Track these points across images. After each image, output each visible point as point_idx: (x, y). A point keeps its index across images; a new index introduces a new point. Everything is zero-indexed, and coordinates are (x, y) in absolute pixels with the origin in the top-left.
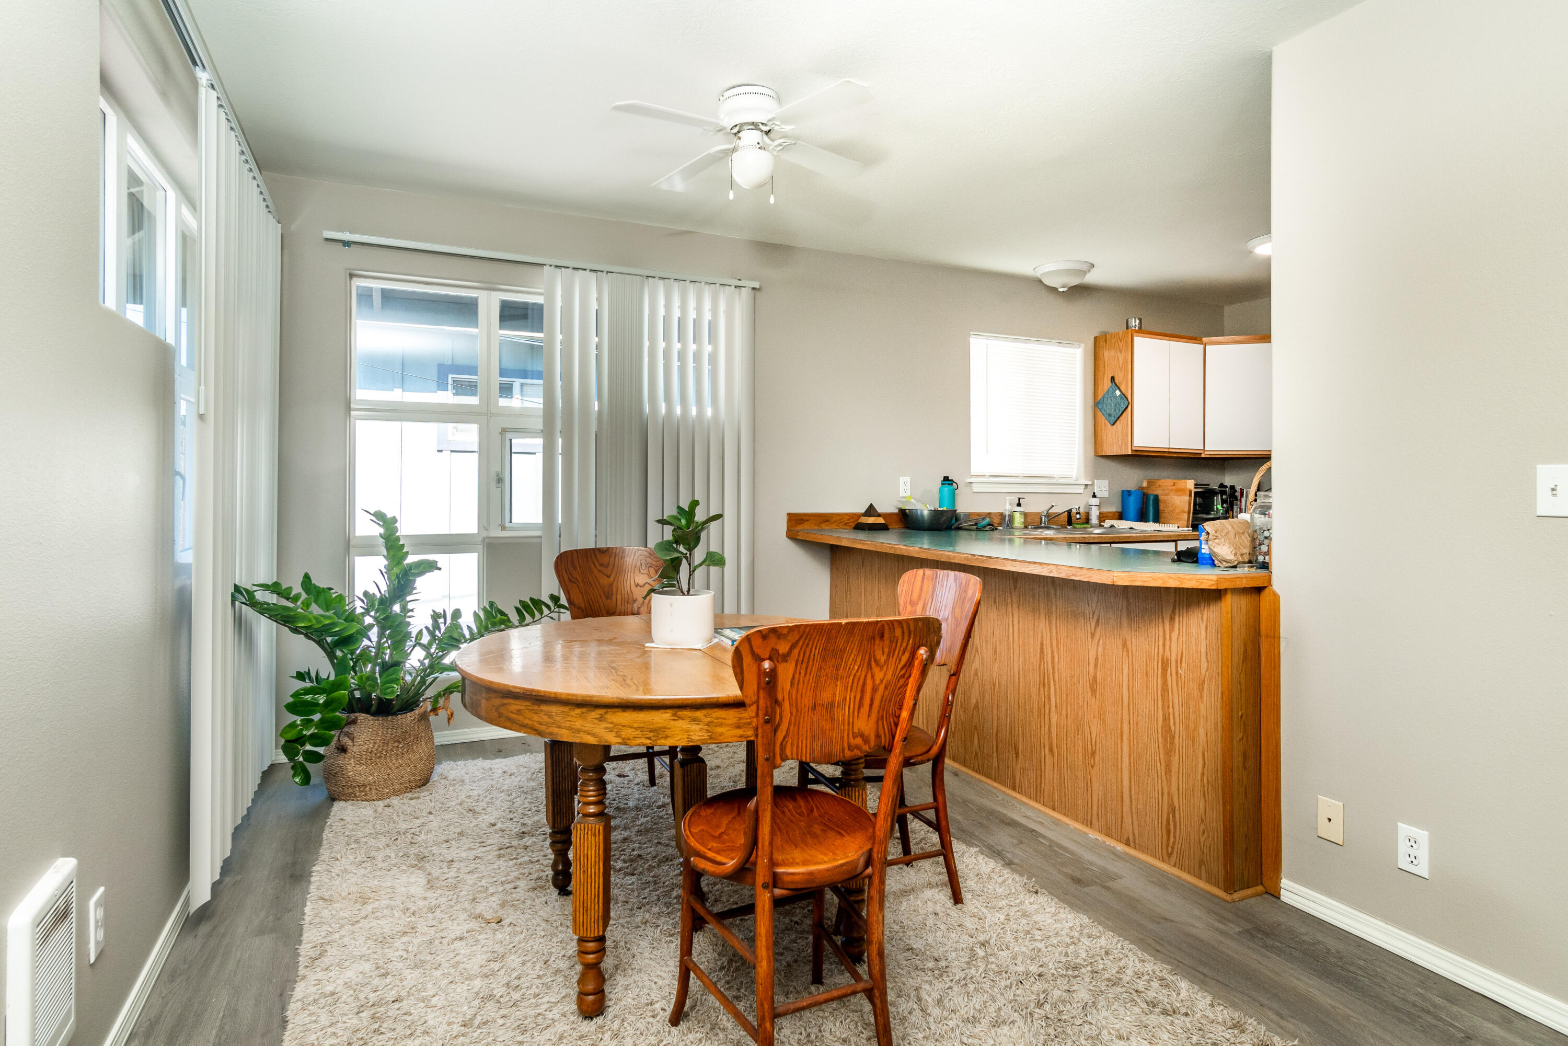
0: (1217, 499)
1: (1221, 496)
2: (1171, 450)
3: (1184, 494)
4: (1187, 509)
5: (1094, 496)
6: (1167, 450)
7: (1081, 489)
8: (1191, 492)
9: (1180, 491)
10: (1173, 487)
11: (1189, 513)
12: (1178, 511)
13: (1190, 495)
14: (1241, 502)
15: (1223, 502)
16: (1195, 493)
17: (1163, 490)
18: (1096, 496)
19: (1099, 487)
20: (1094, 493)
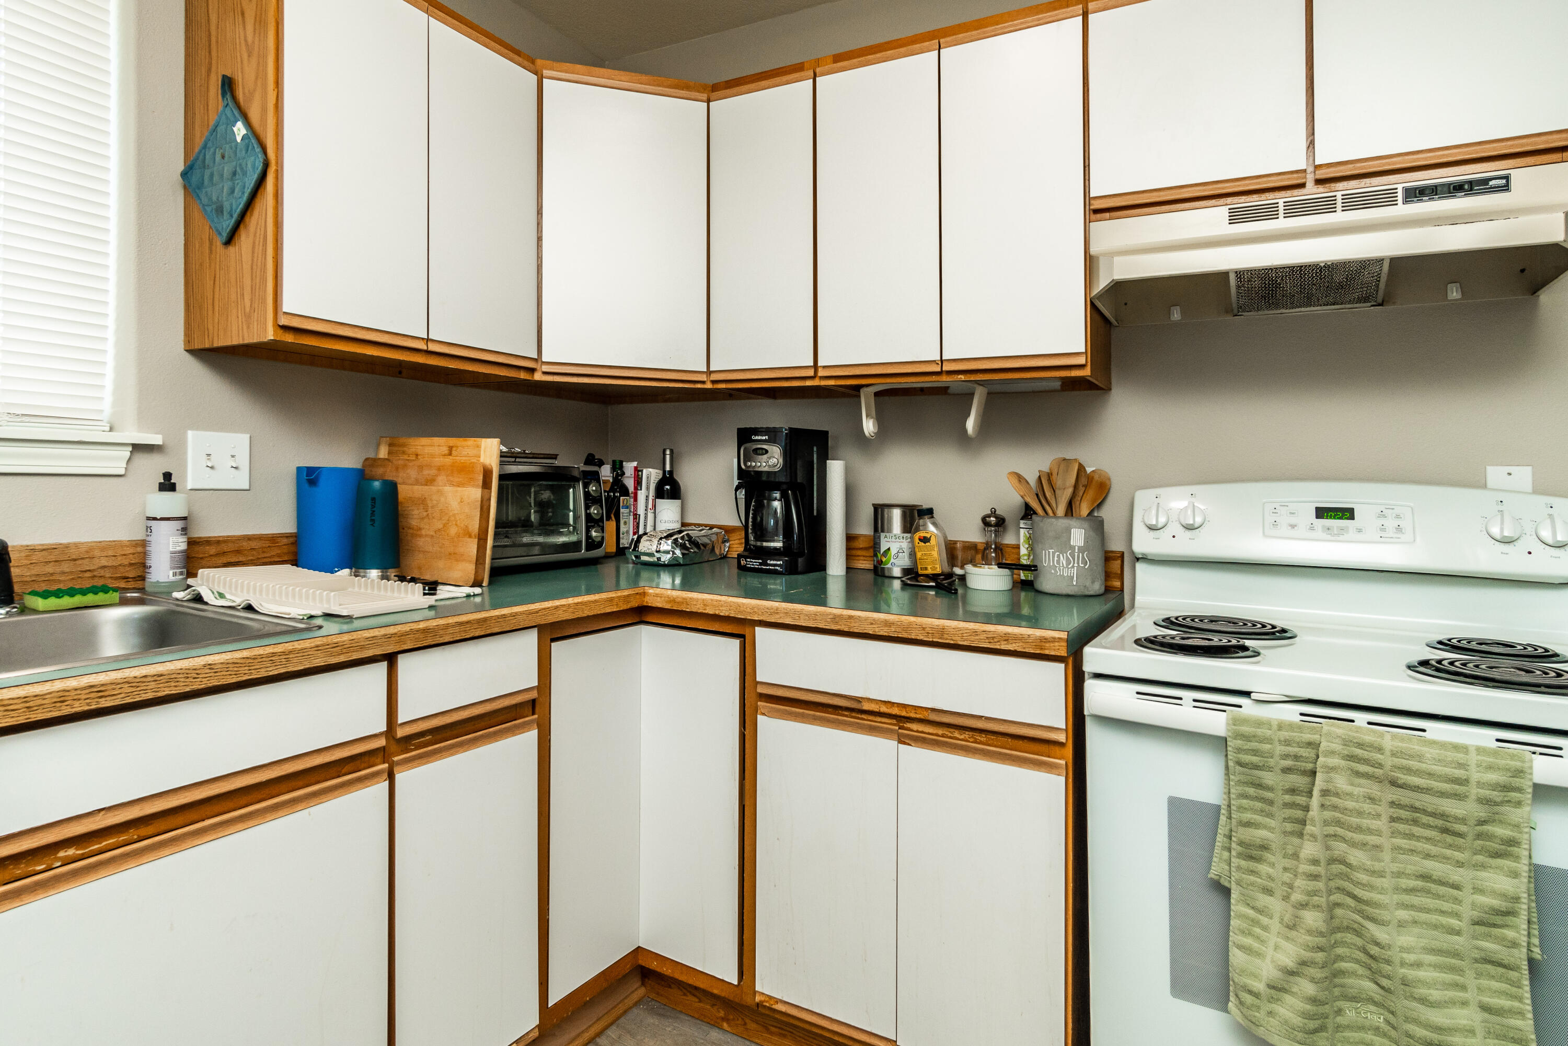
0: (575, 496)
1: (586, 486)
2: (433, 347)
3: (470, 482)
4: (475, 526)
5: (168, 484)
6: (422, 346)
7: (116, 461)
8: (487, 473)
9: (462, 471)
10: (448, 460)
11: (482, 540)
12: (453, 531)
13: (486, 485)
14: (636, 499)
15: (590, 500)
16: (502, 477)
17: (421, 468)
18: (174, 484)
19: (209, 455)
20: (167, 476)
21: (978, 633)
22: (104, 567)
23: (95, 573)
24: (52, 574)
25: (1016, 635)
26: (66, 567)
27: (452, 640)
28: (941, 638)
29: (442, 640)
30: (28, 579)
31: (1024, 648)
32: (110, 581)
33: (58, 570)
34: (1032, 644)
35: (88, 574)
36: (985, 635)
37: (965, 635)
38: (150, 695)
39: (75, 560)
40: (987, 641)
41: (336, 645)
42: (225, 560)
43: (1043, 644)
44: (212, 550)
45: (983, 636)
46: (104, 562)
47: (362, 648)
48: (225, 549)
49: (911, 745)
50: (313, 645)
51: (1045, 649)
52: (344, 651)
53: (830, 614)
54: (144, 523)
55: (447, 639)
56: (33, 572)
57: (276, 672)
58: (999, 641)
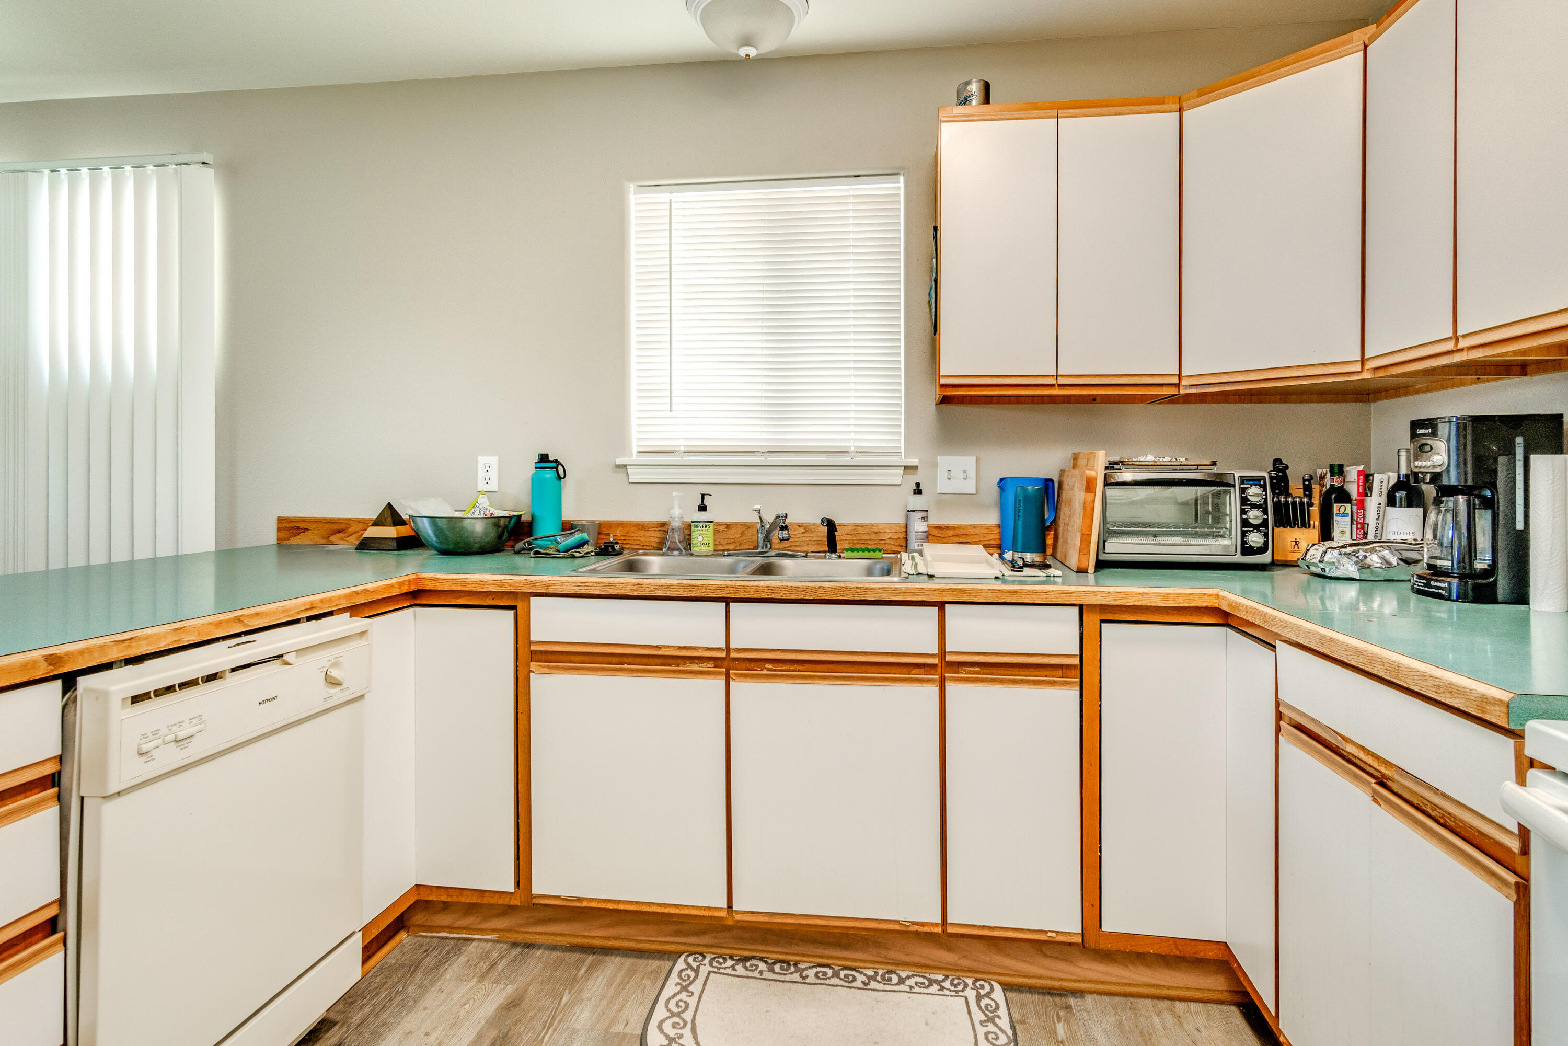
0: (1231, 501)
2: (1061, 381)
3: (1082, 487)
5: (918, 490)
6: (1052, 381)
7: (897, 476)
9: (1081, 479)
11: (1085, 534)
14: (1361, 507)
15: (1247, 505)
18: (921, 490)
19: (949, 471)
20: (918, 485)
21: (1426, 678)
22: (890, 538)
23: (886, 542)
24: (866, 540)
25: (1458, 687)
26: (873, 537)
27: (985, 601)
28: (1396, 678)
29: (976, 600)
30: (856, 542)
31: (1467, 707)
32: (893, 547)
33: (868, 538)
34: (1474, 703)
35: (883, 542)
36: (1432, 682)
37: (1416, 678)
38: (794, 597)
39: (876, 533)
40: (1434, 690)
41: (896, 589)
42: (957, 540)
43: (1484, 705)
44: (951, 533)
45: (1430, 683)
46: (890, 535)
47: (914, 594)
48: (959, 533)
49: (1380, 805)
50: (881, 586)
51: (1486, 713)
52: (902, 594)
53: (1319, 633)
54: (904, 512)
55: (981, 600)
56: (858, 538)
57: (859, 599)
58: (1444, 692)
